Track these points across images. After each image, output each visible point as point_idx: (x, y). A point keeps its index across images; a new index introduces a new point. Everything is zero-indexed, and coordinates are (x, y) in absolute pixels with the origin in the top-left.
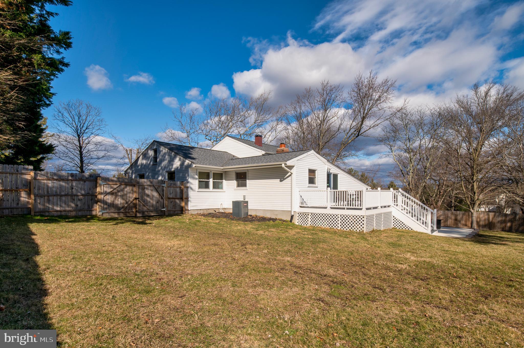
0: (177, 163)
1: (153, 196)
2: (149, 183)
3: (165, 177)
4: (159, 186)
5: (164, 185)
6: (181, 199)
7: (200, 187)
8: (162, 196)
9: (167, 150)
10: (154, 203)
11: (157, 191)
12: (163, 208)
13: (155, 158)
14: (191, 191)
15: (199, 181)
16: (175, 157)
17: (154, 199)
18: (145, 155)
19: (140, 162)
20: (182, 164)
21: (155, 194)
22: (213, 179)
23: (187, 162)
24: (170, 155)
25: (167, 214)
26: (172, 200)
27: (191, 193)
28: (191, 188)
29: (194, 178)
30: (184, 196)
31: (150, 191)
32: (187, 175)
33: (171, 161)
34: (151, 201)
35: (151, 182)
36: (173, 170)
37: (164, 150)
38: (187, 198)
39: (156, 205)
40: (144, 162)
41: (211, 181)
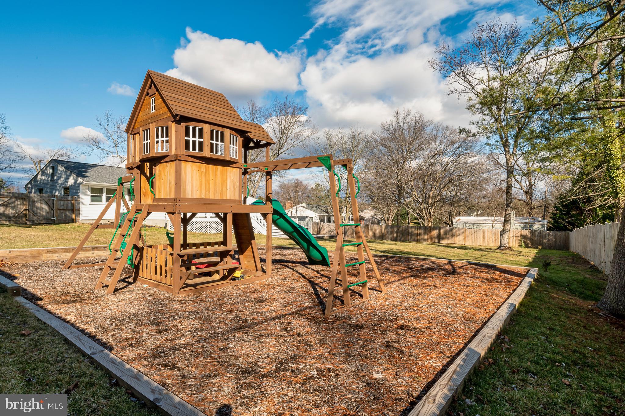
0: (71, 181)
1: (43, 208)
2: (39, 197)
3: (61, 193)
4: (49, 200)
5: (54, 199)
6: (72, 211)
7: (92, 200)
8: (51, 209)
9: (63, 168)
10: (44, 214)
11: (47, 203)
12: (53, 218)
13: (53, 175)
14: (83, 205)
15: (92, 196)
16: (70, 175)
17: (44, 210)
18: (43, 172)
19: (39, 177)
20: (75, 182)
21: (45, 207)
22: (107, 194)
23: (80, 180)
24: (65, 173)
25: (56, 222)
26: (62, 211)
27: (82, 207)
28: (82, 203)
29: (86, 195)
30: (75, 208)
31: (40, 204)
32: (79, 192)
33: (67, 178)
34: (41, 212)
35: (41, 197)
36: (68, 186)
37: (61, 168)
38: (78, 210)
39: (46, 215)
40: (43, 177)
41: (104, 196)
